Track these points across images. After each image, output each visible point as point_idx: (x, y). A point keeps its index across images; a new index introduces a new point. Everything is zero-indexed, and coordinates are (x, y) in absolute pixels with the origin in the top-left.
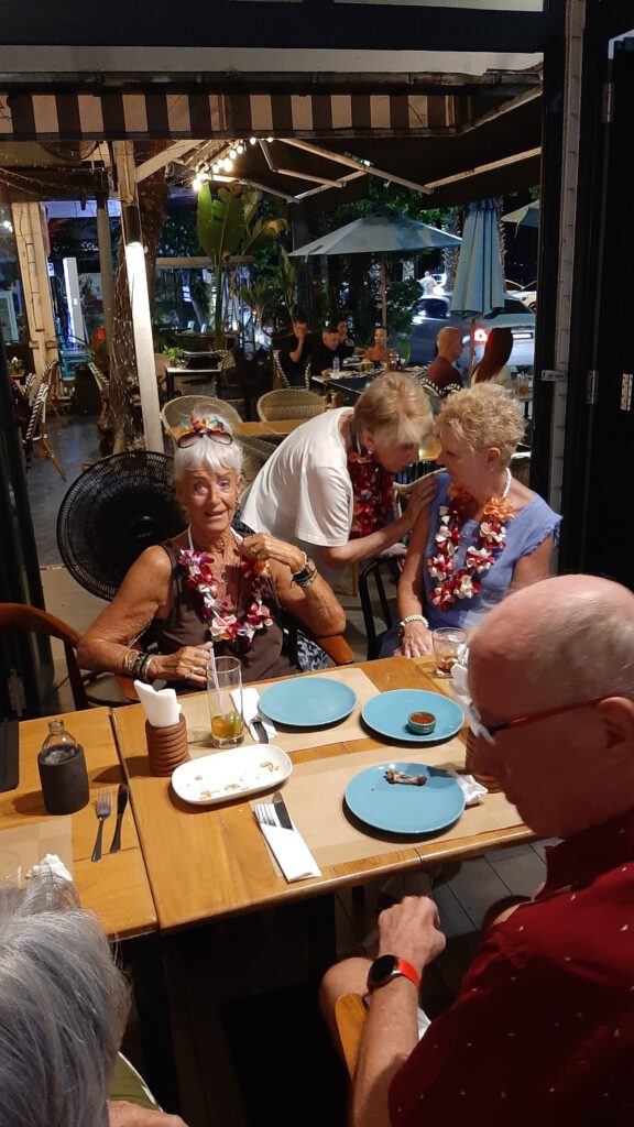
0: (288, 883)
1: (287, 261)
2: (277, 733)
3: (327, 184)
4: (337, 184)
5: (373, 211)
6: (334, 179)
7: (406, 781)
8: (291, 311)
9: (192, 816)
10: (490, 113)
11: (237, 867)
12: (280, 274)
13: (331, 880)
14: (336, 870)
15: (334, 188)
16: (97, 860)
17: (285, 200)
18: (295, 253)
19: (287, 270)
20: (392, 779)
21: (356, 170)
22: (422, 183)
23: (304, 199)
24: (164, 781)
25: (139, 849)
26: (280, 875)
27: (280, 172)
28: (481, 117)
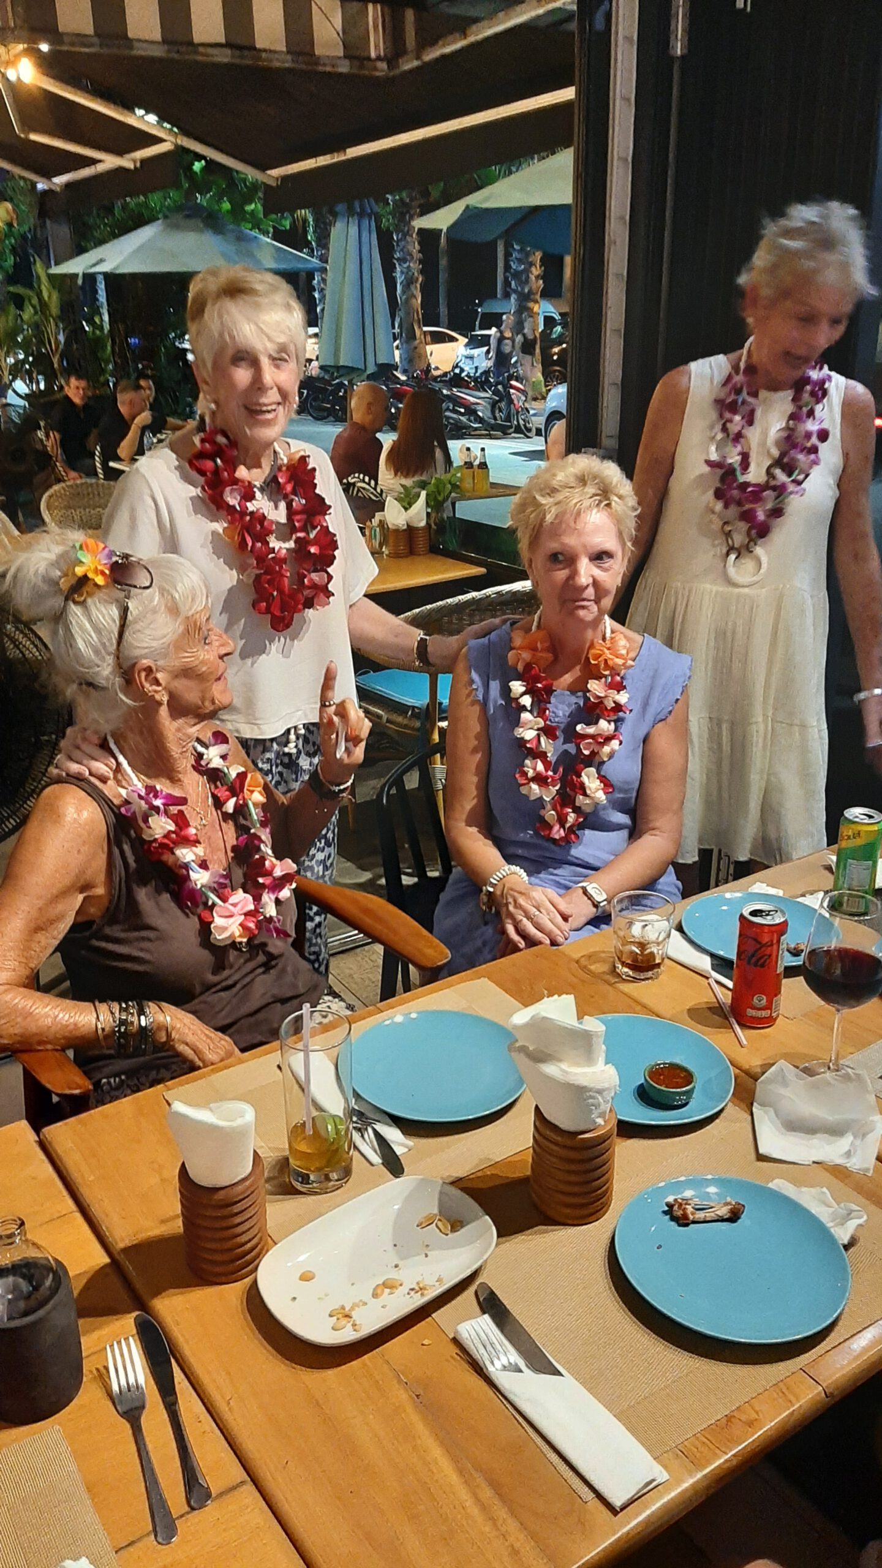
0: (614, 1511)
1: (44, 279)
2: (410, 1142)
3: (109, 162)
4: (127, 162)
5: (178, 208)
6: (120, 152)
7: (709, 1215)
8: (55, 361)
9: (330, 1374)
10: (450, 38)
11: (487, 1493)
12: (35, 301)
13: (690, 1481)
14: (689, 1457)
15: (121, 170)
16: (168, 1539)
17: (34, 185)
18: (56, 270)
19: (45, 295)
20: (685, 1216)
21: (159, 140)
22: (263, 167)
23: (68, 186)
24: (234, 1291)
25: (250, 1487)
26: (589, 1495)
27: (34, 137)
28: (433, 43)
